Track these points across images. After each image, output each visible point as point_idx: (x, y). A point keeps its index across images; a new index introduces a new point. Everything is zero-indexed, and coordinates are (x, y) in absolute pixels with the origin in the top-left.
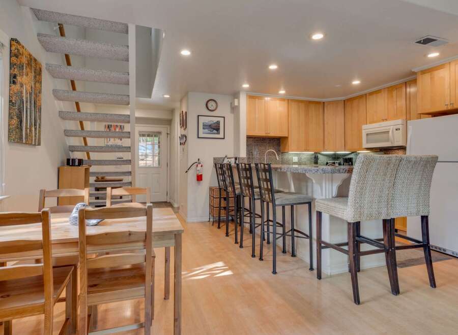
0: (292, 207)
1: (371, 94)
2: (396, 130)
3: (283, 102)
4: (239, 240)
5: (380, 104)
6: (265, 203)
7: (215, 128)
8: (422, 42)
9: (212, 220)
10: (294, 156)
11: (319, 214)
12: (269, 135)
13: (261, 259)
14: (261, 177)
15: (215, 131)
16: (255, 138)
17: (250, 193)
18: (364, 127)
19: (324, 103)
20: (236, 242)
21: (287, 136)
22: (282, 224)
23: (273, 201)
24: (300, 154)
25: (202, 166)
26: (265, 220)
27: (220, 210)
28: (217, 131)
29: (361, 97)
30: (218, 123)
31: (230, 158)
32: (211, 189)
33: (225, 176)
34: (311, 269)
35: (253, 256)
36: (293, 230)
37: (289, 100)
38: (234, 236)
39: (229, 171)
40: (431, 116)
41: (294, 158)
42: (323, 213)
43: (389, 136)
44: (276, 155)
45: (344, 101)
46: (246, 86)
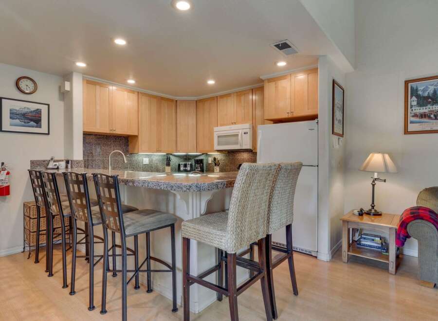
0: (148, 234)
1: (222, 97)
2: (245, 133)
3: (131, 95)
4: (69, 281)
5: (230, 108)
6: (110, 232)
7: (34, 118)
8: (280, 46)
9: (27, 249)
10: (146, 157)
11: (187, 242)
12: (114, 132)
13: (103, 311)
14: (102, 194)
15: (32, 123)
16: (96, 135)
17: (85, 217)
18: (216, 129)
19: (176, 101)
20: (65, 285)
21: (136, 134)
22: (134, 249)
23: (122, 229)
24: (151, 155)
25: (8, 173)
26: (110, 246)
27: (38, 235)
28: (37, 123)
29: (212, 99)
30: (38, 112)
31: (58, 161)
32: (25, 206)
33: (46, 190)
34: (175, 309)
35: (91, 307)
36: (149, 258)
37: (139, 92)
38: (61, 274)
39: (52, 183)
40: (272, 122)
41: (145, 159)
42: (191, 240)
43: (238, 139)
44: (124, 156)
45: (196, 101)
46: (81, 65)
